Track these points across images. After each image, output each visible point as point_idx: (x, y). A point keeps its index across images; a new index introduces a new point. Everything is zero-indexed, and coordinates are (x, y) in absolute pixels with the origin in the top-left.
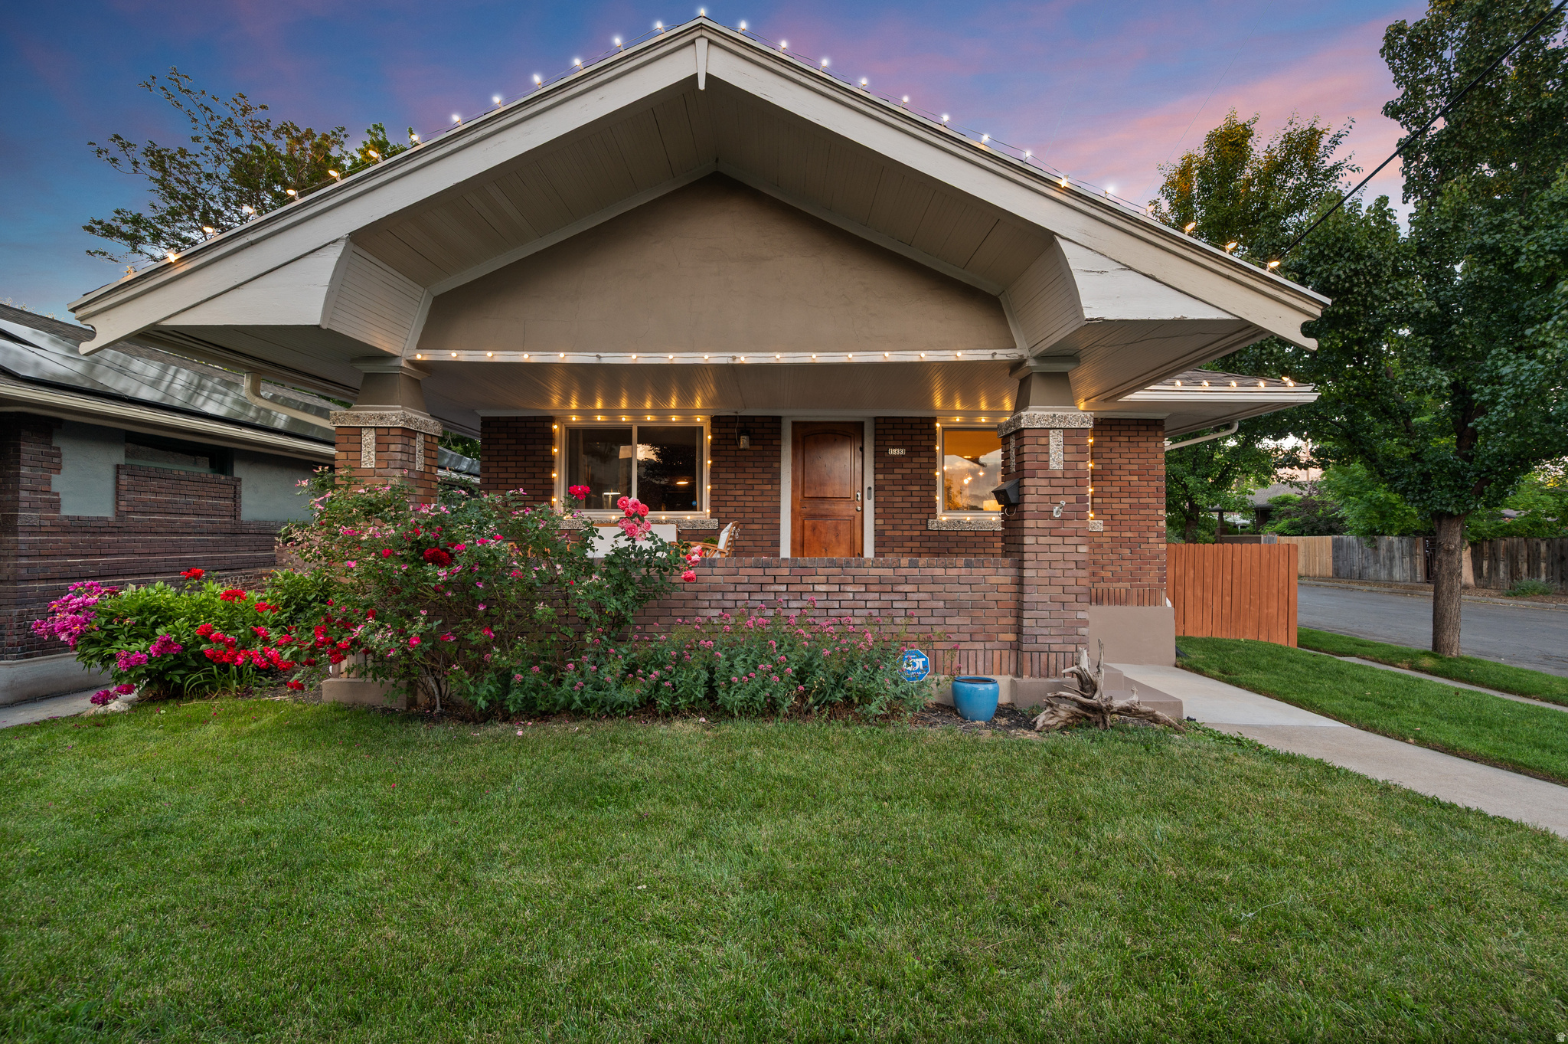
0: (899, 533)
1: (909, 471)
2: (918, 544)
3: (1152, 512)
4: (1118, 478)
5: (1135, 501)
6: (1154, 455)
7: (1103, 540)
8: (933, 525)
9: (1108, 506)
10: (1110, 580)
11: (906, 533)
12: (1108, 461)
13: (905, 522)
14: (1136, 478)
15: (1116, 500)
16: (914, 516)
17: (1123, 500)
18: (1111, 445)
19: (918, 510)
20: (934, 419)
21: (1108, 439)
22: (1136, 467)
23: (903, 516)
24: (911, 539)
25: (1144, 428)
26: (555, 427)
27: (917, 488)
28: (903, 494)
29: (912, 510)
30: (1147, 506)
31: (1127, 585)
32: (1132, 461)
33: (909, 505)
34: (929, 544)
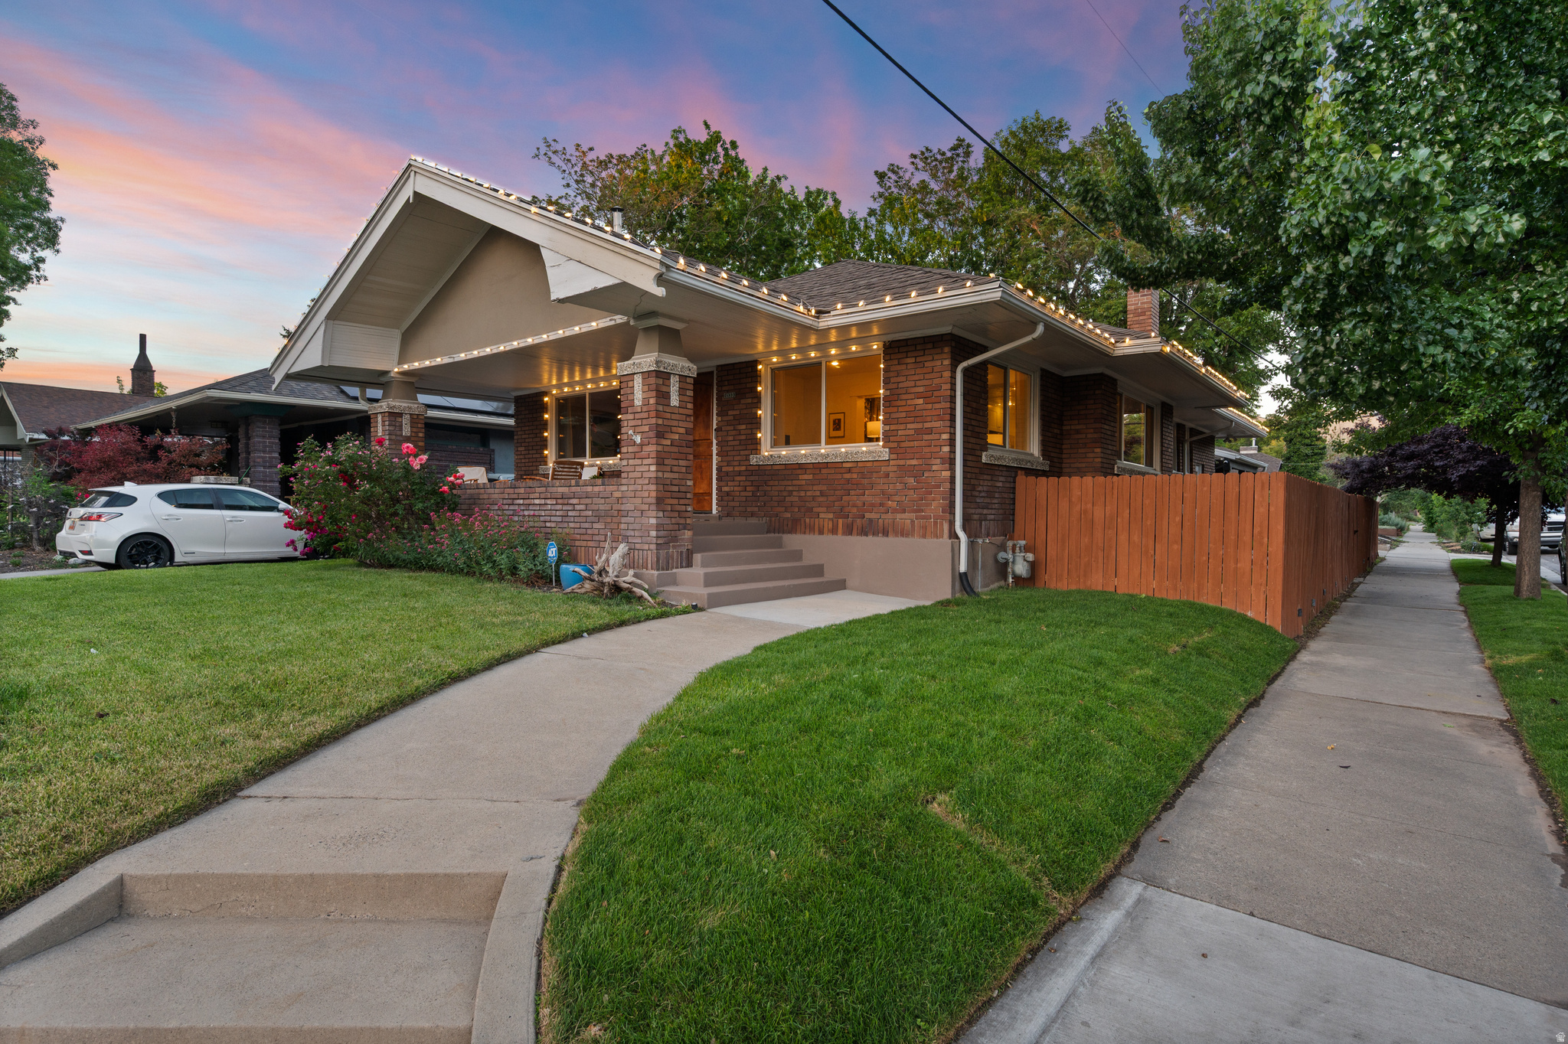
0: (731, 469)
1: (738, 412)
2: (744, 478)
3: (936, 436)
4: (904, 403)
5: (919, 426)
6: (939, 375)
7: (890, 469)
8: (754, 460)
9: (895, 433)
10: (895, 511)
11: (736, 469)
12: (895, 386)
13: (736, 458)
14: (921, 401)
15: (902, 427)
16: (742, 453)
17: (909, 426)
18: (899, 368)
19: (744, 447)
20: (755, 363)
21: (896, 362)
22: (921, 389)
23: (734, 453)
24: (740, 474)
25: (930, 346)
26: (546, 399)
27: (744, 427)
28: (734, 433)
29: (740, 448)
30: (930, 431)
31: (913, 515)
32: (918, 383)
33: (737, 443)
34: (752, 478)
